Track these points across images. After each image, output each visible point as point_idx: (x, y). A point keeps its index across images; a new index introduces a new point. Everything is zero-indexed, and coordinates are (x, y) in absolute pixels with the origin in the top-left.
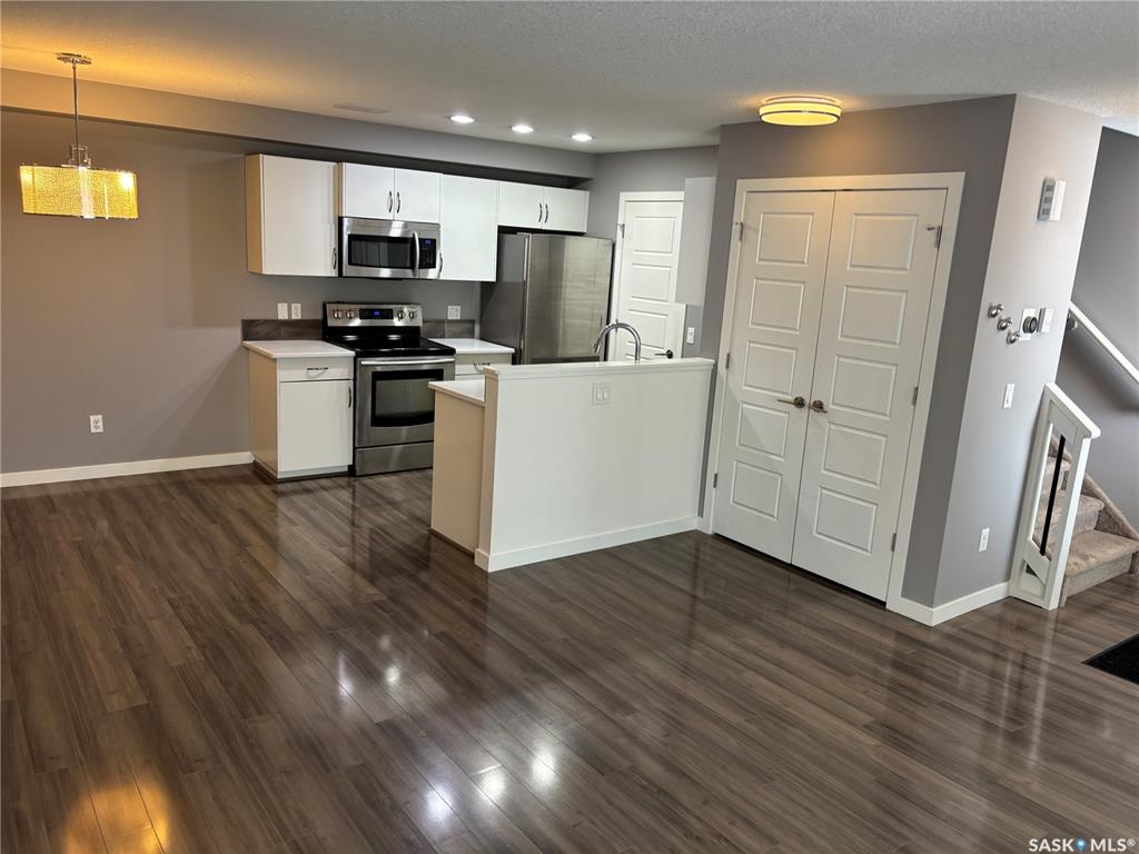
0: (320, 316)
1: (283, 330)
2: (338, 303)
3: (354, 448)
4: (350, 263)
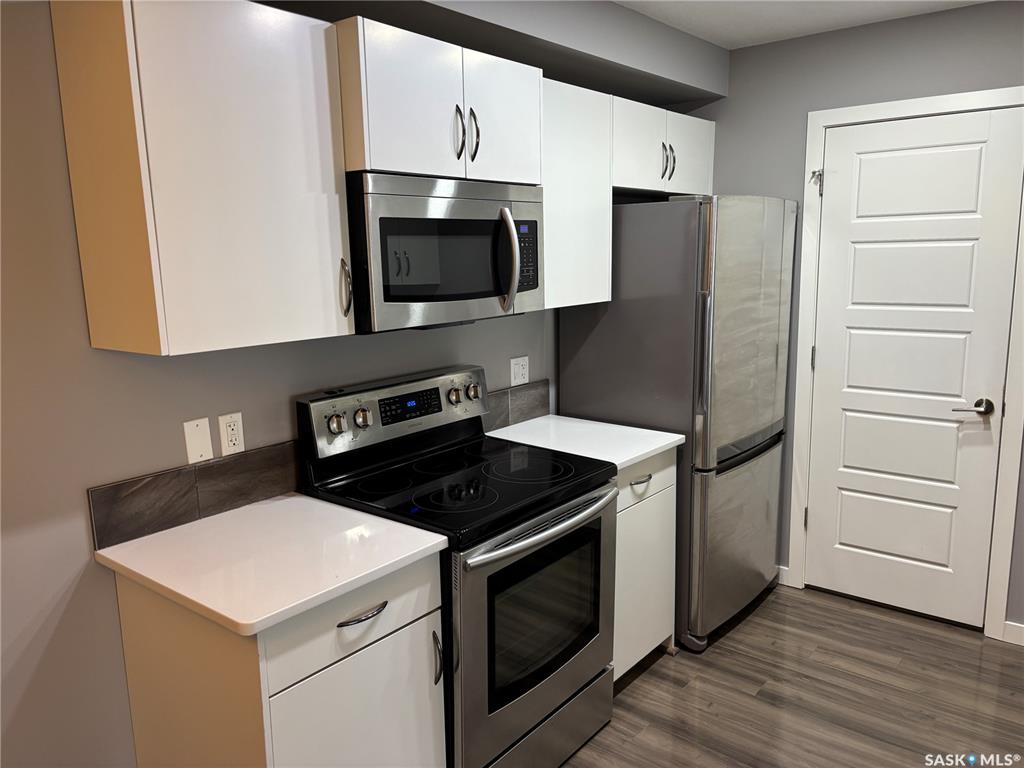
0: (285, 435)
2: (332, 395)
4: (389, 296)
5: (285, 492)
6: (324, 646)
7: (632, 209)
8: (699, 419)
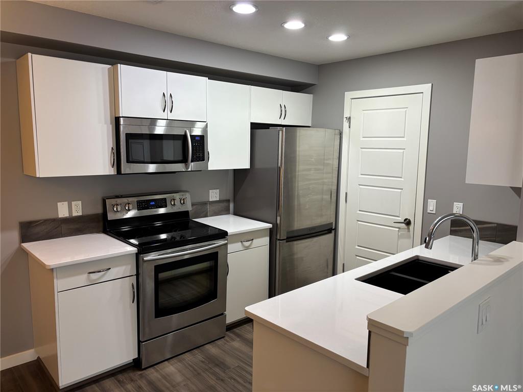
0: (99, 210)
1: (64, 227)
2: (117, 197)
3: (139, 342)
4: (128, 161)
5: (98, 232)
6: (82, 279)
7: (259, 132)
8: (279, 218)
